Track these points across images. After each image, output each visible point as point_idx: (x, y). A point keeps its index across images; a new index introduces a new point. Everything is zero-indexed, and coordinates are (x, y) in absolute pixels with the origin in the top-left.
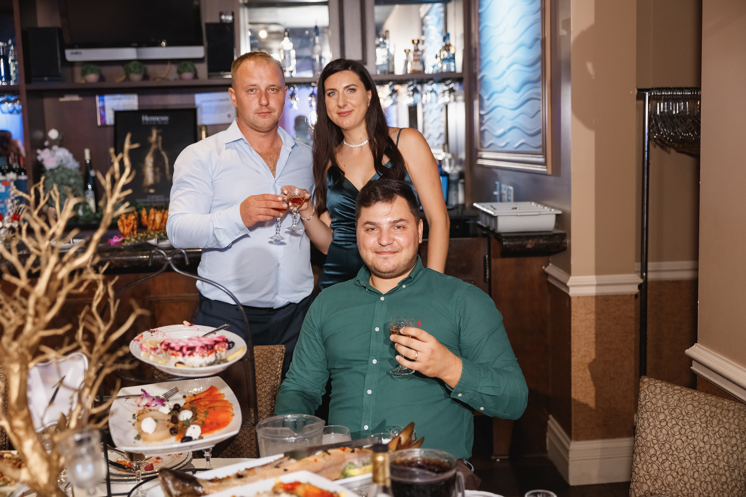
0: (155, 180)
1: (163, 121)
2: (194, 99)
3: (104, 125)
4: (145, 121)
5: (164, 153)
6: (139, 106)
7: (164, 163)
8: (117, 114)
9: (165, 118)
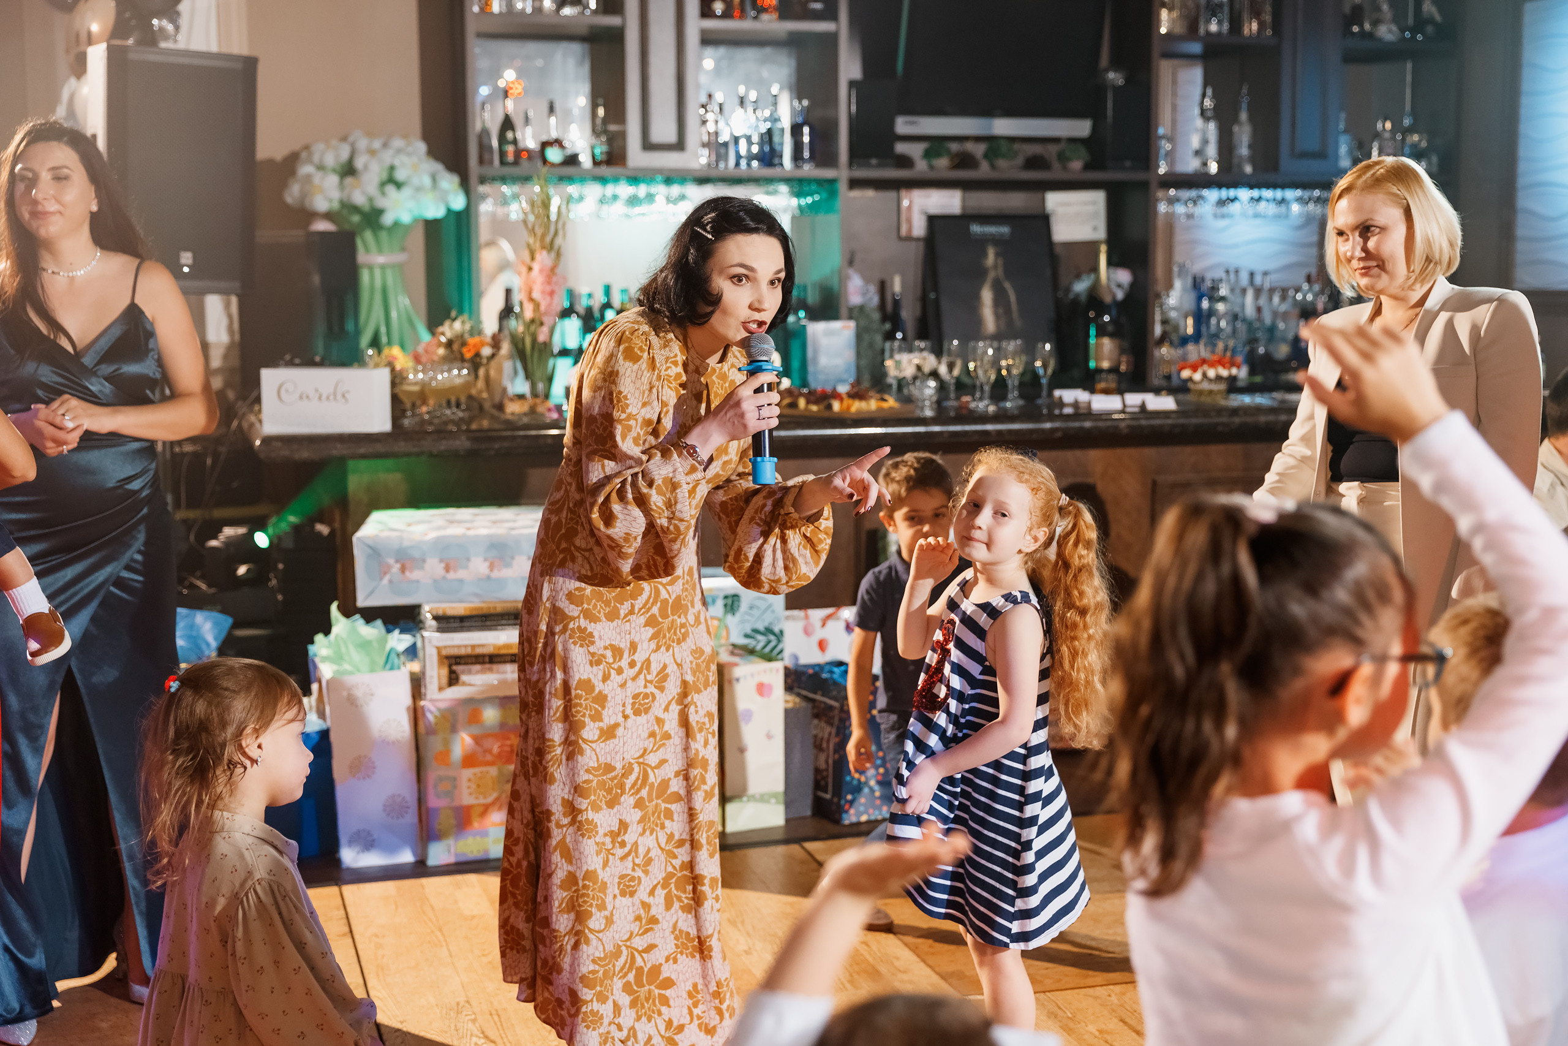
0: (998, 326)
1: (1002, 235)
2: (1043, 201)
3: (909, 238)
4: (976, 234)
5: (1007, 285)
6: (964, 207)
7: (1009, 301)
8: (933, 221)
9: (1005, 230)
